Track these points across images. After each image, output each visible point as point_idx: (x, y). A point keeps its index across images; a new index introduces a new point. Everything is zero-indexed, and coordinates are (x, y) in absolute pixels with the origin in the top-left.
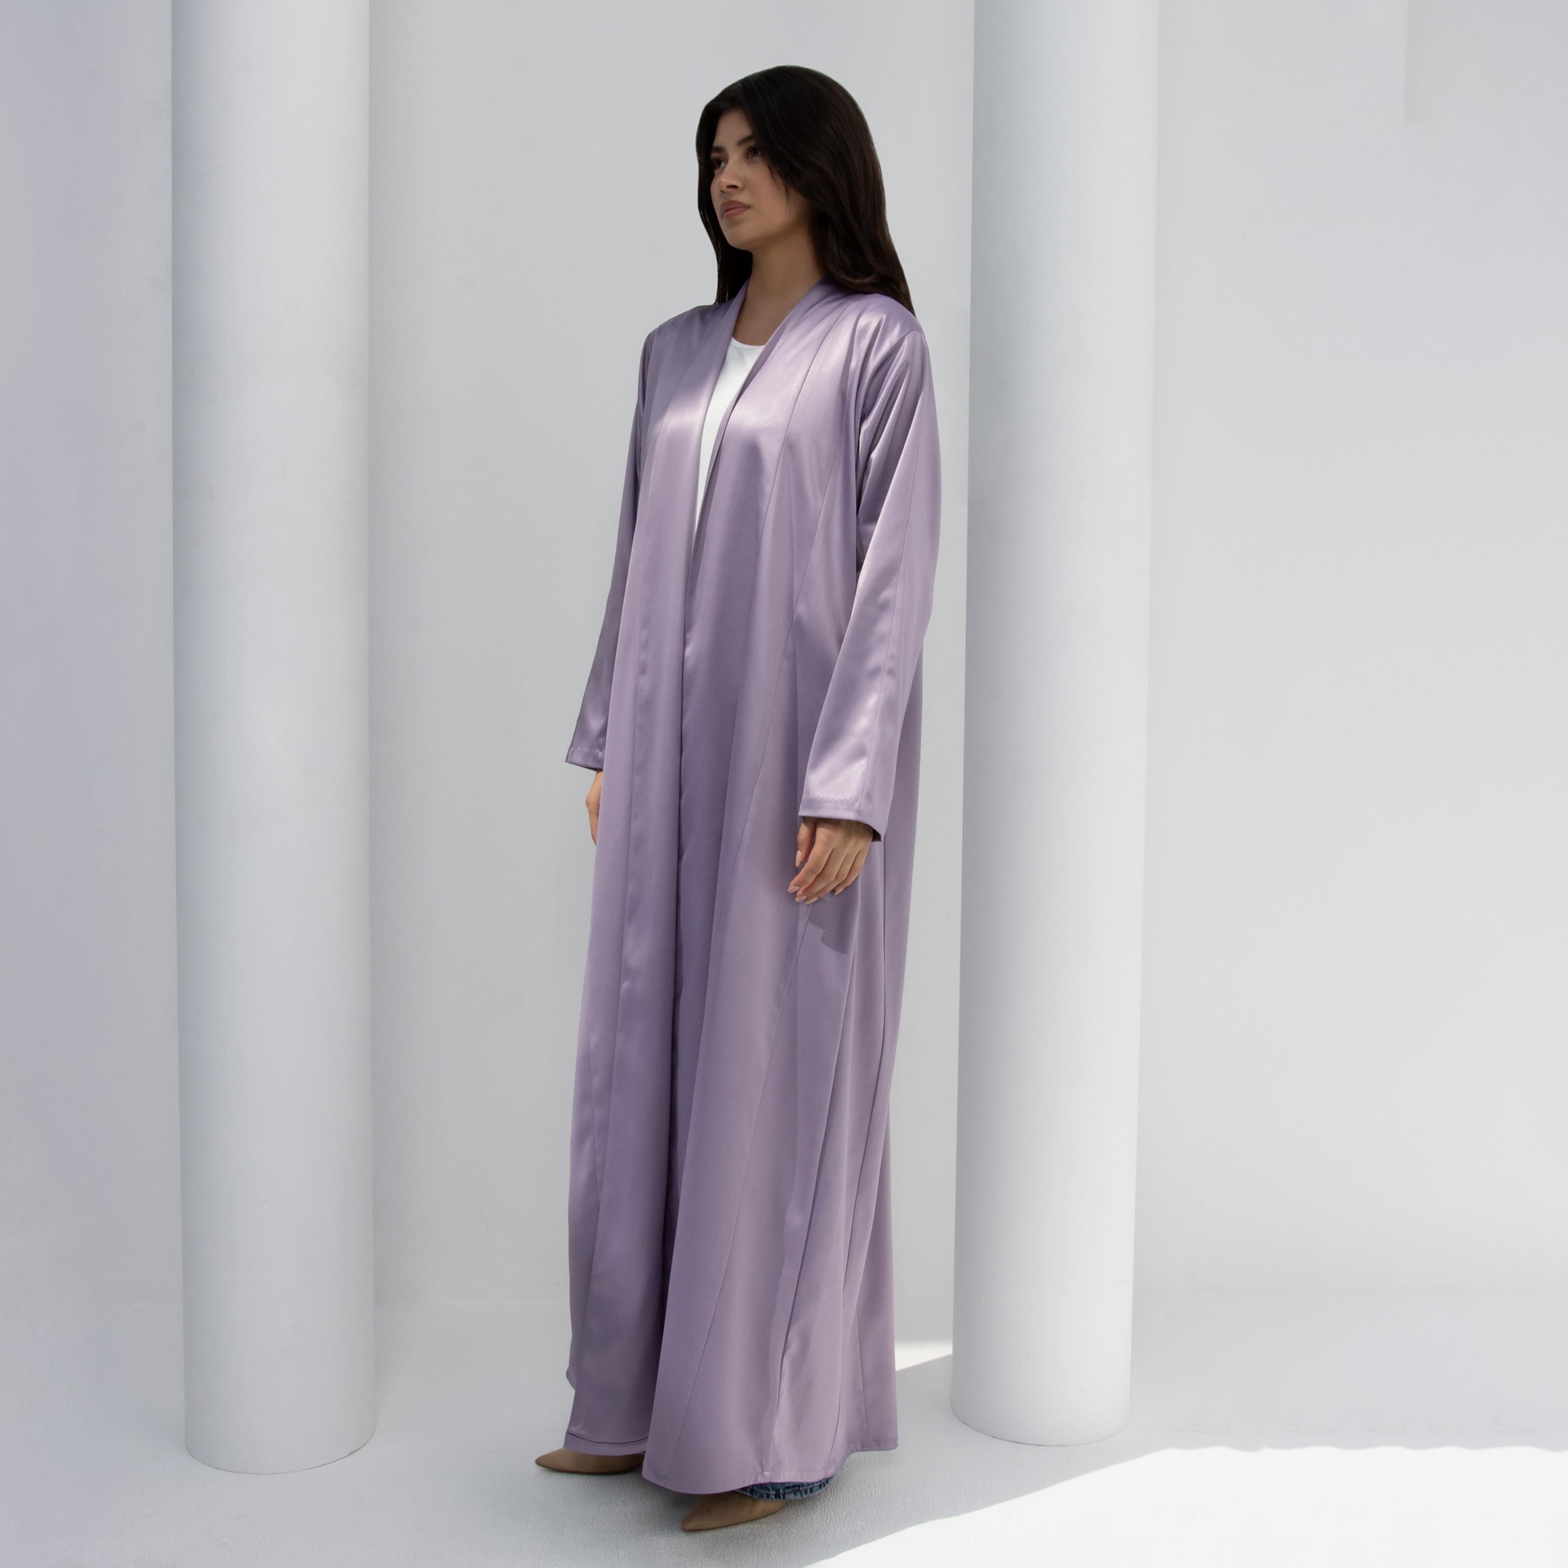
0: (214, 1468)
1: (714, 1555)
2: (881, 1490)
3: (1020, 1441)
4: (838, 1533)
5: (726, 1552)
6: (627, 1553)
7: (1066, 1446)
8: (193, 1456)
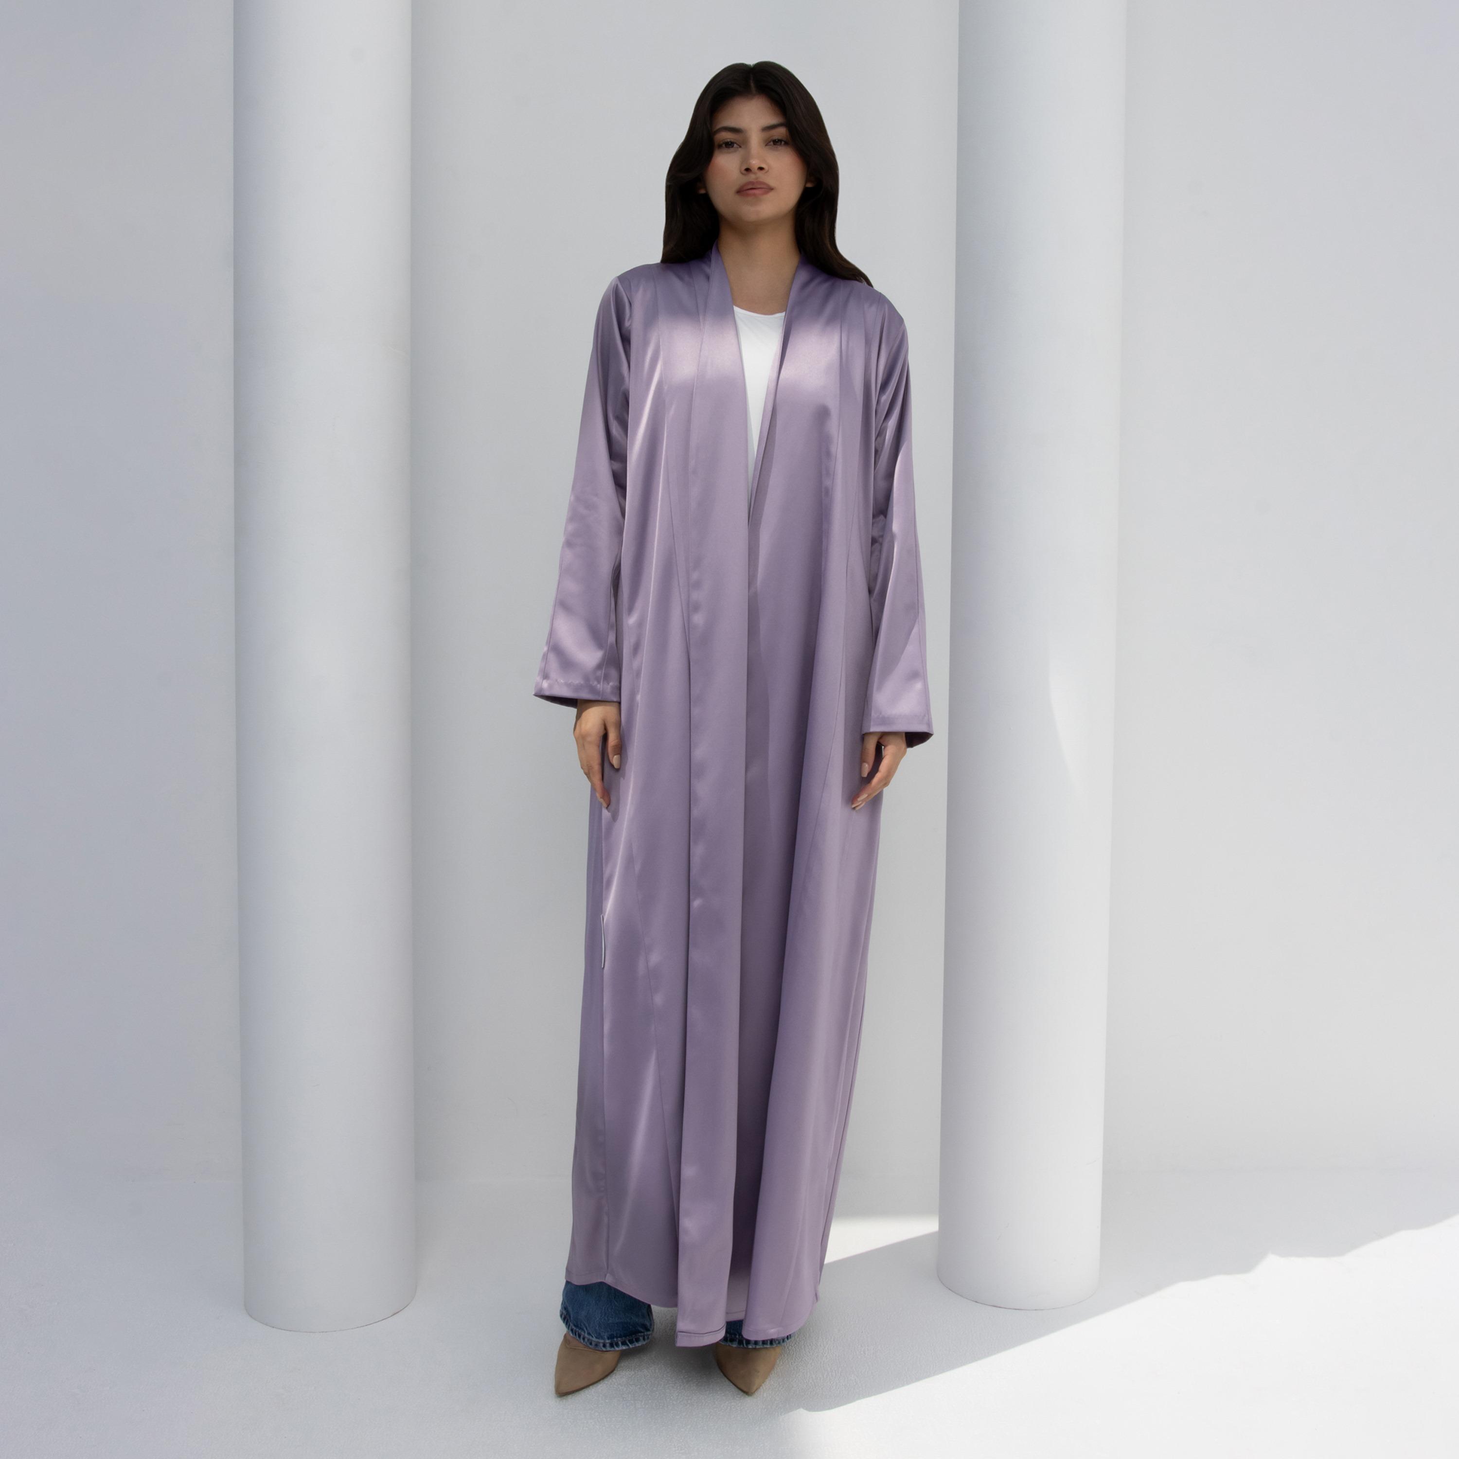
0: (271, 1326)
1: (722, 1406)
2: (873, 1349)
3: (999, 1306)
4: (834, 1387)
5: (733, 1404)
6: (643, 1404)
7: (1042, 1310)
8: (251, 1316)
